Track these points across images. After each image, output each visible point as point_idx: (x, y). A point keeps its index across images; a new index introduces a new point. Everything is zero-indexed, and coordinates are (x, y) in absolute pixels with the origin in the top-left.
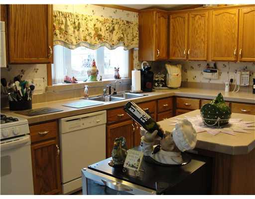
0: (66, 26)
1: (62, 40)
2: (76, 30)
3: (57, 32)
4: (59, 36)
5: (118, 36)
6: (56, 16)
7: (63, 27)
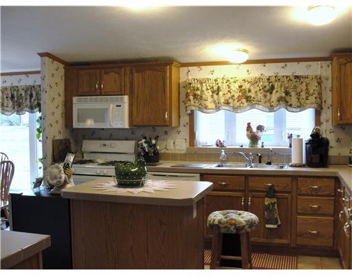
0: (202, 91)
1: (197, 105)
2: (215, 95)
3: (191, 98)
4: (192, 102)
5: (278, 95)
6: (190, 84)
7: (198, 92)
